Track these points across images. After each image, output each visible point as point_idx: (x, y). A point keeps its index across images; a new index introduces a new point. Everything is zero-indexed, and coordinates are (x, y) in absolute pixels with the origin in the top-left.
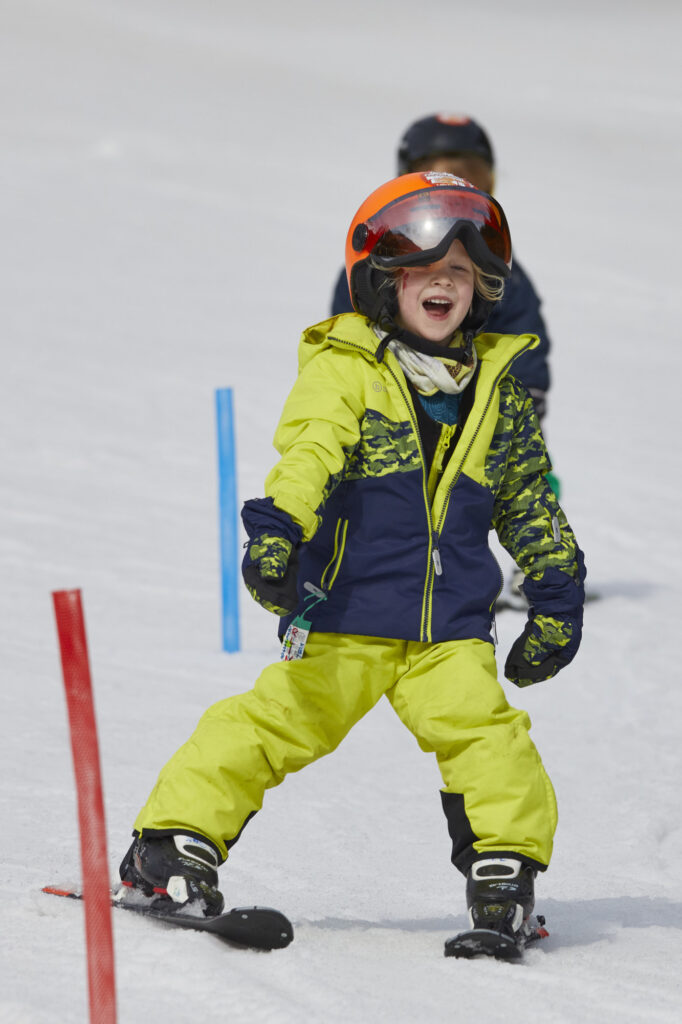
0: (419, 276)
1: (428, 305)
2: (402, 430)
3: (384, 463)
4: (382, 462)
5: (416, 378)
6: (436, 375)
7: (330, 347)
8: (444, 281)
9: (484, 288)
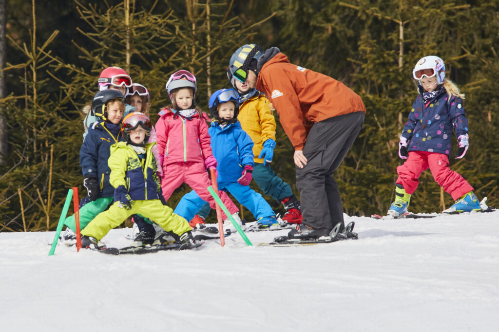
0: (134, 133)
1: (136, 138)
2: (136, 160)
3: (135, 167)
4: (134, 166)
5: (136, 151)
6: (141, 150)
7: (118, 147)
8: (138, 133)
9: (147, 134)
